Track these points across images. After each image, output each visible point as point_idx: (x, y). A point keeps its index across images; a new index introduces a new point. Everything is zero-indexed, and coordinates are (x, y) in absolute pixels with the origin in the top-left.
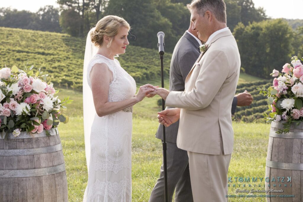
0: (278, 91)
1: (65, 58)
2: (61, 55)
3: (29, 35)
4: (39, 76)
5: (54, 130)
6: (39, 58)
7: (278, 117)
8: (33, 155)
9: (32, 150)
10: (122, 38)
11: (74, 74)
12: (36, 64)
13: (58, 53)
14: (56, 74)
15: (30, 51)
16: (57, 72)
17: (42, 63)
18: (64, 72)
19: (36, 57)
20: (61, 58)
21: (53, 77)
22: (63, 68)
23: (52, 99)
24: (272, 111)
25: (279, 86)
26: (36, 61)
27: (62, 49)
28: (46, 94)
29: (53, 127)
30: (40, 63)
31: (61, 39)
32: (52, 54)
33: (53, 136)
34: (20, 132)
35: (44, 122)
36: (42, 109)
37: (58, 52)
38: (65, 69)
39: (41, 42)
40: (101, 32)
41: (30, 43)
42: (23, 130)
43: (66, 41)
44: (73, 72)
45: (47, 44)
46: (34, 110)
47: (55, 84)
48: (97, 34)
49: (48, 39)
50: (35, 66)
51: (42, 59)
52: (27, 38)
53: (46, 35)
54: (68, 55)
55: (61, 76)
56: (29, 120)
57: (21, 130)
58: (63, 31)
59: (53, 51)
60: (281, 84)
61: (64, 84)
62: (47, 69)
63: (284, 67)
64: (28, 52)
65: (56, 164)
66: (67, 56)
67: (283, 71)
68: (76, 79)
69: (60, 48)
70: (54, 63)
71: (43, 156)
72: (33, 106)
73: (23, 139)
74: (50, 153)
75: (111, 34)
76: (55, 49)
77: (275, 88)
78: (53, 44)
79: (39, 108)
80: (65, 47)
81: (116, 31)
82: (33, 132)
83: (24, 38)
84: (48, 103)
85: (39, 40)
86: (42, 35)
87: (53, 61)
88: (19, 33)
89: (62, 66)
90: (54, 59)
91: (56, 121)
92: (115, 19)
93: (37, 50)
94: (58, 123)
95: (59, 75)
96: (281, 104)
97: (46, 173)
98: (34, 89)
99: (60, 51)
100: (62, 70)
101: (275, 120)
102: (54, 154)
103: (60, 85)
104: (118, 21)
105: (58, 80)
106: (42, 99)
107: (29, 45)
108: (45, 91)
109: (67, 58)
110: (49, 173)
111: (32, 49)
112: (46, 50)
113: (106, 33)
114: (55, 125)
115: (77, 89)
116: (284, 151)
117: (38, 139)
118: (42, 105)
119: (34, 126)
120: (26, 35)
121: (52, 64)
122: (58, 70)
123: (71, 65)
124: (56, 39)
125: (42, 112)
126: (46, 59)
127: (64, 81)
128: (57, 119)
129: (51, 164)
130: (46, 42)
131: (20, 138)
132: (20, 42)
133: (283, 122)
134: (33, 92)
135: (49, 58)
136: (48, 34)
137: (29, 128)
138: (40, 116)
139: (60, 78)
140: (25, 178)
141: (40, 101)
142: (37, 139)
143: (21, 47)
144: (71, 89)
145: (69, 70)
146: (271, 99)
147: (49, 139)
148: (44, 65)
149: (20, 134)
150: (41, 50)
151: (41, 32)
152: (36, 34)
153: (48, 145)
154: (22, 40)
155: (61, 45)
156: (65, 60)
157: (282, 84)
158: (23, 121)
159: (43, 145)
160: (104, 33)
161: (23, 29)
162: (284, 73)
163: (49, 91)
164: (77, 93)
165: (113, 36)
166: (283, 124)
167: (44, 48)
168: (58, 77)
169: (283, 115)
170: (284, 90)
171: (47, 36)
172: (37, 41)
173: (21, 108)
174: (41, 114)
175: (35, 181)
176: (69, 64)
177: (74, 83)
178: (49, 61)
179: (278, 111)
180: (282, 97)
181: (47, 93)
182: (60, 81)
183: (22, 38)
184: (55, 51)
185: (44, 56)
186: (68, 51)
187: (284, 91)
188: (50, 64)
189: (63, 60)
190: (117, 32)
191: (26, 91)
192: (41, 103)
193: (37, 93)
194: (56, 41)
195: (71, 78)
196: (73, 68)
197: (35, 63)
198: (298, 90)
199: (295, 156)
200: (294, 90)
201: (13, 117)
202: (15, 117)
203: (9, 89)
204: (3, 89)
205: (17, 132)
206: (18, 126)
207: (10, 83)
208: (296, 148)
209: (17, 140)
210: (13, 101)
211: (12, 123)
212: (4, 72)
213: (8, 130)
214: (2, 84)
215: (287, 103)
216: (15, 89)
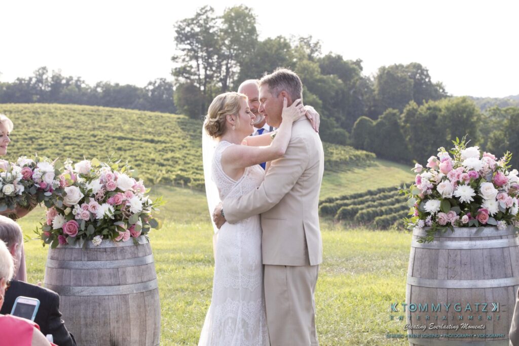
0: (421, 190)
1: (181, 147)
2: (175, 143)
3: (135, 117)
4: (125, 171)
5: (143, 237)
6: (146, 147)
7: (421, 223)
8: (118, 269)
9: (116, 262)
11: (193, 168)
12: (143, 155)
13: (171, 141)
14: (169, 168)
15: (134, 137)
16: (170, 165)
17: (150, 153)
18: (179, 165)
19: (142, 146)
20: (175, 147)
21: (164, 172)
22: (177, 160)
23: (141, 200)
24: (414, 214)
25: (422, 183)
26: (143, 150)
27: (177, 135)
28: (134, 193)
29: (142, 234)
30: (148, 154)
31: (176, 121)
32: (164, 142)
33: (143, 245)
34: (101, 240)
35: (131, 227)
36: (129, 211)
37: (171, 139)
38: (181, 162)
39: (149, 125)
41: (134, 127)
42: (105, 237)
43: (182, 124)
44: (190, 166)
45: (158, 128)
46: (118, 212)
47: (168, 182)
49: (159, 123)
50: (141, 158)
51: (150, 148)
52: (131, 121)
53: (156, 117)
54: (185, 143)
55: (174, 171)
56: (112, 225)
57: (102, 237)
58: (177, 112)
59: (165, 138)
60: (424, 181)
61: (179, 182)
62: (156, 161)
63: (429, 161)
64: (132, 139)
65: (145, 280)
66: (183, 144)
67: (428, 165)
68: (194, 174)
69: (174, 133)
70: (165, 154)
71: (129, 269)
72: (117, 208)
73: (105, 249)
74: (138, 266)
76: (168, 135)
77: (418, 186)
78: (165, 129)
80: (181, 132)
82: (118, 239)
83: (127, 121)
84: (136, 204)
85: (147, 123)
86: (151, 117)
87: (165, 150)
88: (121, 114)
89: (176, 158)
90: (166, 149)
91: (147, 226)
93: (144, 136)
94: (149, 228)
95: (173, 169)
96: (425, 207)
97: (133, 291)
98: (120, 187)
99: (174, 137)
100: (177, 162)
101: (417, 226)
102: (143, 267)
103: (173, 182)
105: (171, 175)
106: (129, 199)
107: (134, 130)
108: (132, 189)
109: (183, 147)
110: (136, 291)
111: (138, 135)
112: (156, 136)
114: (144, 232)
115: (197, 188)
116: (427, 264)
117: (124, 249)
118: (129, 207)
119: (118, 233)
120: (130, 117)
121: (163, 155)
122: (170, 163)
123: (188, 156)
124: (169, 122)
125: (128, 216)
126: (155, 149)
127: (179, 178)
128: (147, 224)
129: (139, 280)
130: (155, 126)
131: (101, 247)
132: (123, 126)
133: (427, 229)
134: (118, 190)
135: (160, 147)
136: (158, 115)
137: (112, 235)
138: (125, 220)
139: (174, 173)
140: (107, 297)
141: (127, 201)
142: (122, 249)
143: (123, 132)
144: (189, 187)
145: (186, 163)
146: (413, 202)
147: (137, 248)
148: (152, 156)
149: (101, 242)
150: (149, 137)
151: (149, 113)
152: (143, 116)
153: (136, 256)
154: (124, 123)
155: (176, 130)
156: (180, 149)
157: (426, 182)
158: (105, 226)
159: (130, 256)
161: (126, 108)
162: (429, 168)
163: (138, 190)
164: (196, 193)
166: (427, 231)
167: (153, 133)
168: (172, 172)
169: (427, 220)
170: (428, 189)
171: (157, 119)
172: (143, 125)
173: (103, 210)
174: (127, 218)
175: (120, 300)
176: (186, 155)
177: (192, 180)
178: (159, 151)
179: (420, 215)
180: (426, 198)
182: (174, 177)
183: (126, 120)
184: (167, 137)
185: (153, 145)
186: (184, 137)
187: (428, 191)
188: (160, 155)
189: (178, 149)
191: (109, 189)
192: (128, 204)
193: (124, 192)
194: (169, 124)
195: (188, 173)
196: (191, 160)
197: (141, 154)
198: (445, 189)
199: (441, 270)
200: (439, 189)
201: (93, 221)
202: (96, 221)
203: (89, 186)
204: (81, 187)
205: (98, 240)
206: (98, 232)
207: (89, 179)
208: (442, 261)
209: (97, 249)
210: (93, 202)
211: (91, 229)
212: (83, 165)
213: (86, 237)
214: (80, 180)
215: (432, 206)
216: (95, 186)
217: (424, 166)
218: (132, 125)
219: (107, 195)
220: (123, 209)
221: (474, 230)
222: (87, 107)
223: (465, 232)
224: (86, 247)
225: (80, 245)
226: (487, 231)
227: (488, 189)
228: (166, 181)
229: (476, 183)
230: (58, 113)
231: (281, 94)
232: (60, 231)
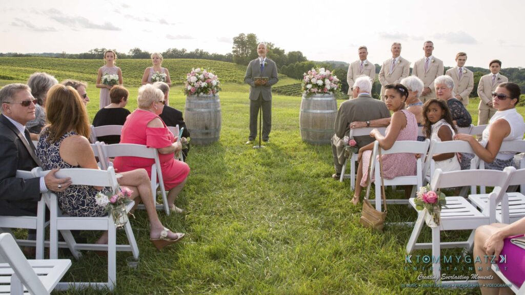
0: (306, 81)
3: (222, 63)
4: (211, 72)
5: (217, 93)
7: (305, 92)
8: (208, 103)
9: (208, 101)
13: (232, 70)
18: (234, 77)
21: (229, 79)
23: (216, 81)
24: (303, 89)
27: (234, 69)
28: (214, 79)
31: (233, 65)
42: (204, 93)
58: (234, 62)
59: (230, 69)
60: (307, 78)
62: (228, 76)
64: (221, 69)
65: (217, 107)
68: (238, 80)
71: (212, 104)
72: (208, 84)
73: (204, 97)
74: (214, 102)
78: (230, 67)
84: (214, 83)
88: (218, 63)
93: (224, 69)
94: (219, 91)
96: (307, 87)
102: (216, 103)
106: (212, 81)
110: (214, 110)
112: (228, 69)
114: (217, 91)
115: (239, 83)
116: (307, 105)
125: (212, 86)
127: (234, 80)
128: (218, 89)
129: (215, 107)
130: (228, 66)
132: (219, 66)
133: (307, 94)
134: (209, 78)
135: (229, 72)
136: (229, 63)
137: (206, 92)
138: (211, 88)
142: (210, 97)
143: (219, 68)
144: (236, 83)
146: (303, 85)
147: (215, 97)
150: (226, 69)
151: (226, 63)
152: (224, 63)
153: (214, 99)
155: (233, 67)
158: (204, 89)
159: (212, 99)
161: (220, 61)
169: (307, 91)
170: (308, 81)
173: (204, 84)
179: (305, 89)
180: (307, 84)
183: (220, 64)
185: (227, 71)
188: (229, 74)
191: (206, 78)
192: (212, 83)
198: (313, 81)
199: (311, 107)
200: (312, 81)
201: (200, 87)
202: (201, 88)
203: (199, 77)
204: (197, 77)
205: (202, 94)
206: (202, 91)
207: (200, 74)
208: (312, 104)
209: (202, 97)
210: (200, 81)
211: (200, 90)
212: (198, 70)
213: (198, 93)
214: (197, 74)
215: (309, 86)
216: (201, 77)
217: (307, 73)
219: (205, 80)
220: (210, 84)
221: (322, 94)
222: (209, 60)
223: (319, 95)
224: (198, 96)
225: (196, 95)
226: (326, 95)
227: (327, 81)
228: (230, 81)
229: (323, 80)
230: (201, 62)
232: (190, 90)
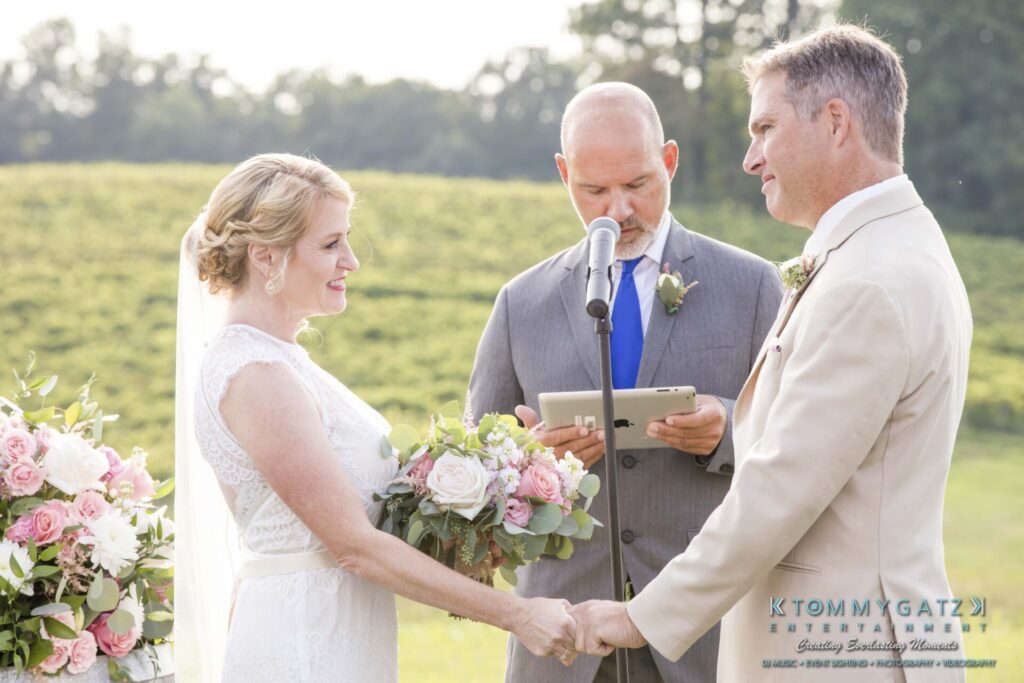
4: (79, 421)
5: (145, 655)
10: (329, 247)
19: (461, 319)
23: (134, 522)
28: (109, 499)
29: (143, 643)
35: (99, 623)
36: (88, 564)
39: (485, 236)
40: (234, 232)
46: (48, 571)
48: (219, 241)
49: (525, 224)
52: (414, 222)
53: (513, 202)
56: (27, 616)
72: (42, 554)
75: (281, 235)
79: (70, 561)
81: (300, 220)
82: (50, 667)
83: (400, 221)
84: (113, 539)
85: (476, 229)
91: (162, 616)
92: (287, 170)
94: (171, 623)
98: (55, 481)
104: (302, 177)
106: (88, 522)
107: (426, 257)
108: (102, 486)
111: (444, 275)
113: (259, 231)
119: (50, 644)
120: (409, 209)
125: (85, 581)
128: (163, 609)
132: (382, 244)
134: (48, 492)
137: (28, 653)
138: (76, 596)
141: (81, 530)
143: (385, 270)
154: (388, 232)
160: (247, 237)
163: (122, 487)
165: (291, 244)
171: (517, 209)
174: (83, 588)
181: (113, 493)
190: (301, 224)
191: (15, 490)
192: (83, 540)
193: (72, 498)
218: (419, 238)
219: (7, 513)
230: (125, 200)
231: (826, 108)
